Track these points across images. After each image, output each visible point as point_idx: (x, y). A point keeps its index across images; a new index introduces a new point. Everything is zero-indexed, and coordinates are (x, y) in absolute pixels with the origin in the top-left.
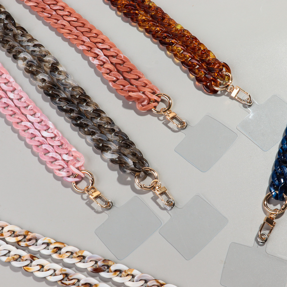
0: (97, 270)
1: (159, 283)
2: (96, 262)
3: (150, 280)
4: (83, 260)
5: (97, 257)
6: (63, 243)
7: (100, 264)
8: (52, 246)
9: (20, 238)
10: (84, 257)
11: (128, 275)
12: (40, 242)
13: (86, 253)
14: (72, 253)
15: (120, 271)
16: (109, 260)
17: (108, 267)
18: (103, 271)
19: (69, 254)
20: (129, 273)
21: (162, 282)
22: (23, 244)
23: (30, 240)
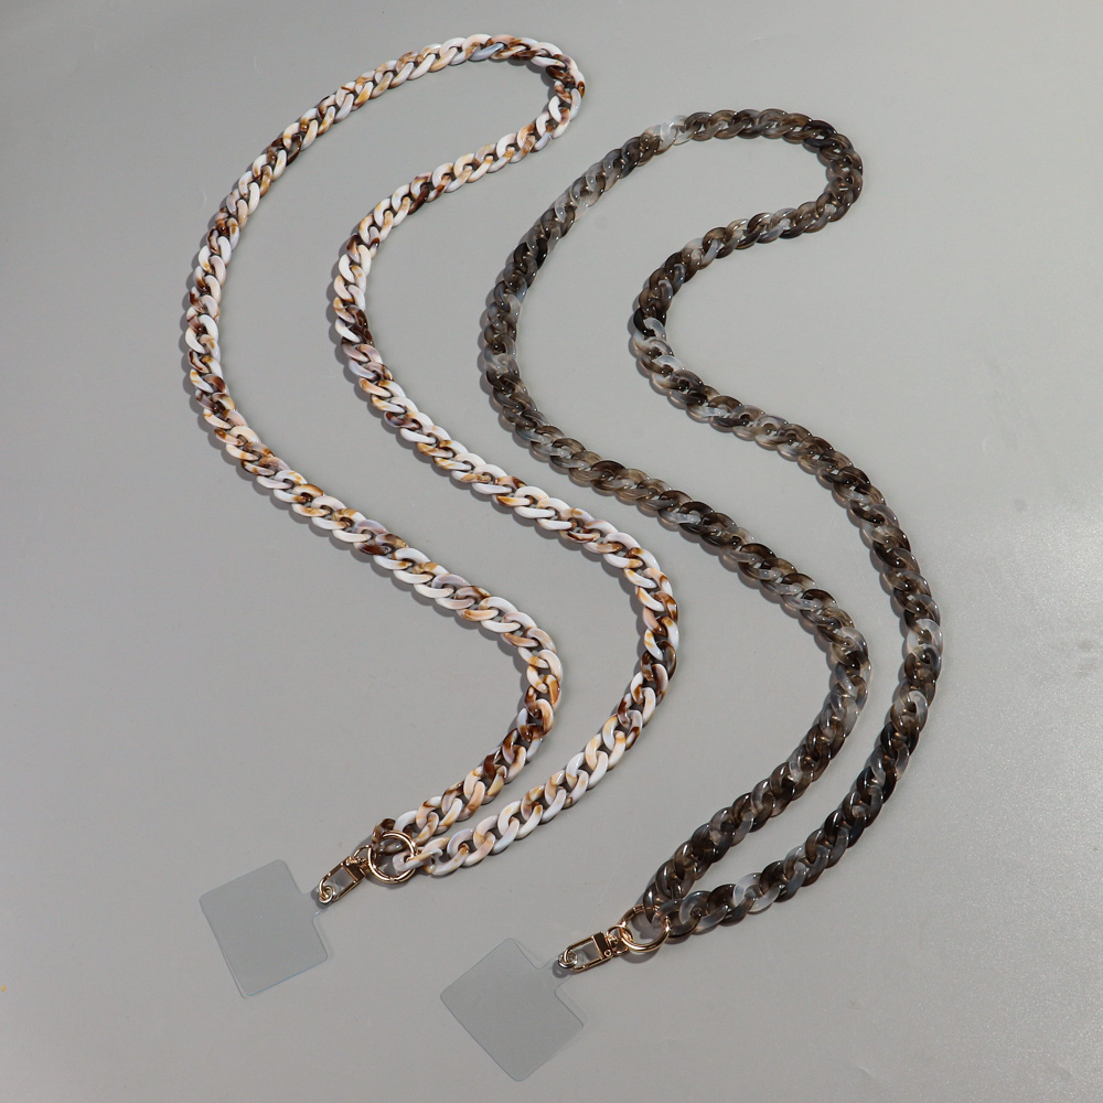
0: (370, 550)
1: (479, 593)
2: (373, 536)
3: (461, 587)
4: (349, 529)
5: (377, 525)
6: (320, 491)
7: (379, 540)
8: (299, 490)
9: (249, 456)
10: (351, 522)
11: (425, 573)
12: (281, 475)
13: (358, 517)
14: (331, 511)
15: (413, 562)
16: (397, 537)
17: (394, 549)
18: (383, 554)
19: (324, 512)
20: (427, 570)
21: (483, 591)
22: (249, 466)
23: (266, 466)
